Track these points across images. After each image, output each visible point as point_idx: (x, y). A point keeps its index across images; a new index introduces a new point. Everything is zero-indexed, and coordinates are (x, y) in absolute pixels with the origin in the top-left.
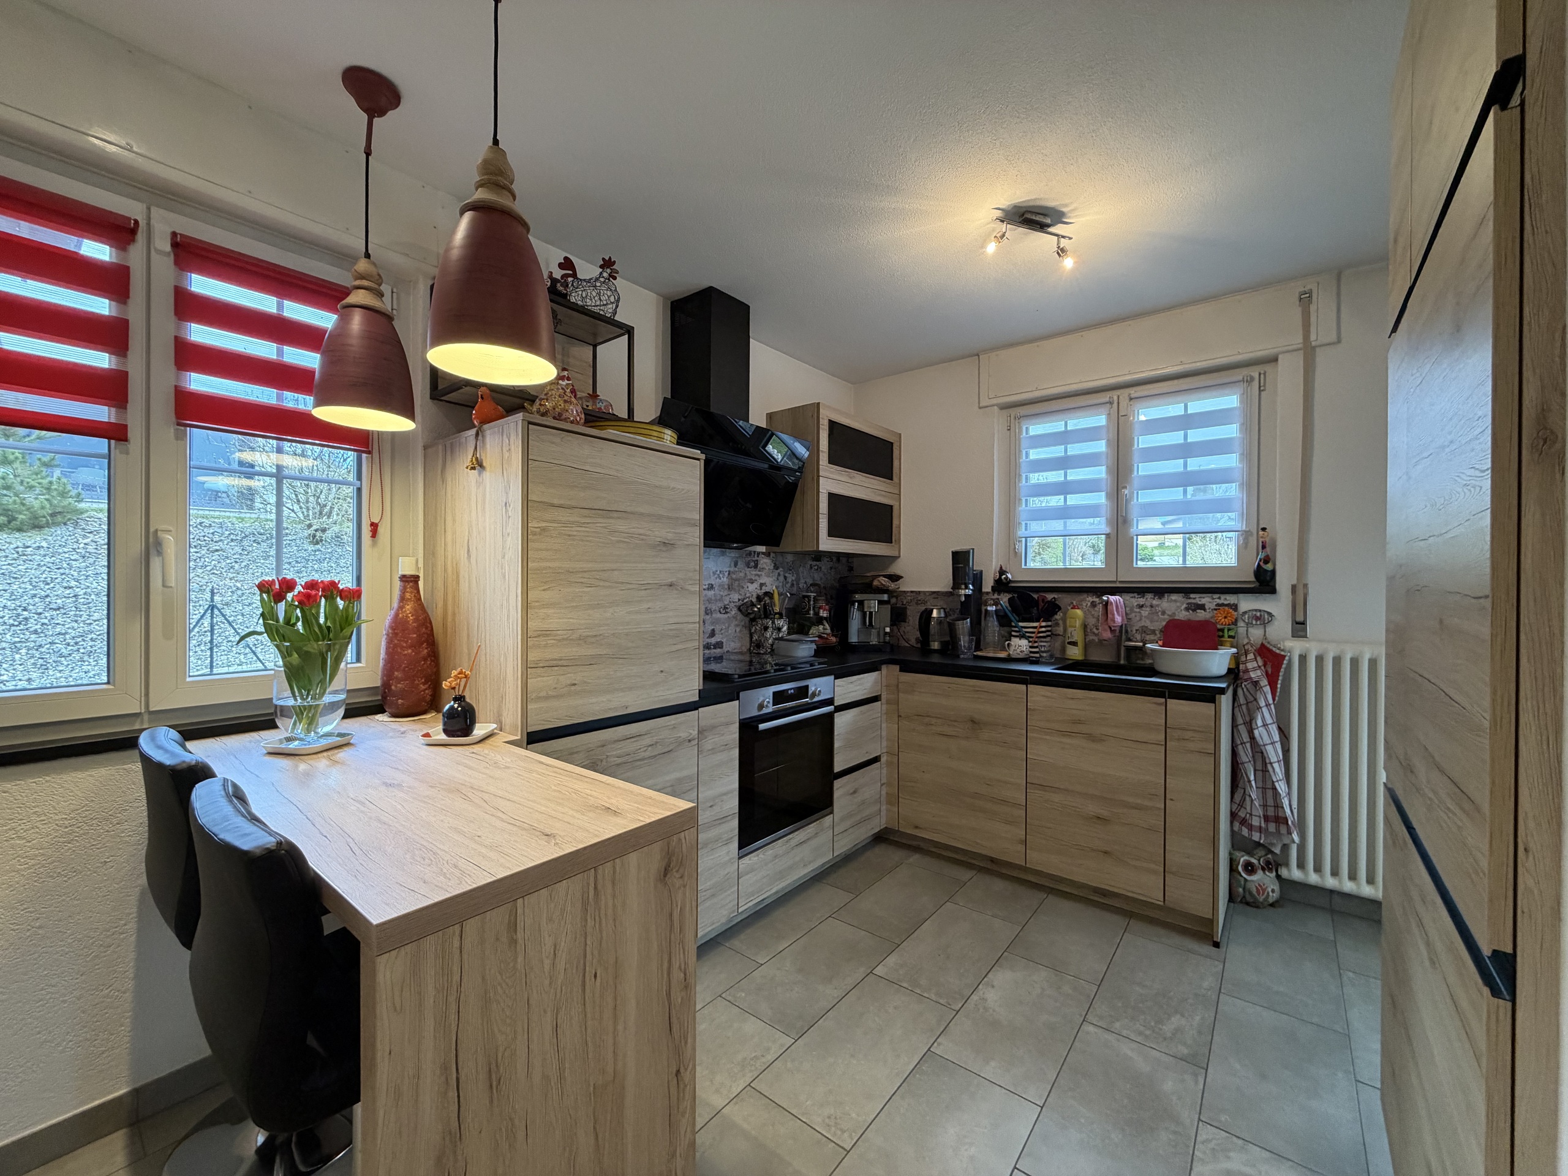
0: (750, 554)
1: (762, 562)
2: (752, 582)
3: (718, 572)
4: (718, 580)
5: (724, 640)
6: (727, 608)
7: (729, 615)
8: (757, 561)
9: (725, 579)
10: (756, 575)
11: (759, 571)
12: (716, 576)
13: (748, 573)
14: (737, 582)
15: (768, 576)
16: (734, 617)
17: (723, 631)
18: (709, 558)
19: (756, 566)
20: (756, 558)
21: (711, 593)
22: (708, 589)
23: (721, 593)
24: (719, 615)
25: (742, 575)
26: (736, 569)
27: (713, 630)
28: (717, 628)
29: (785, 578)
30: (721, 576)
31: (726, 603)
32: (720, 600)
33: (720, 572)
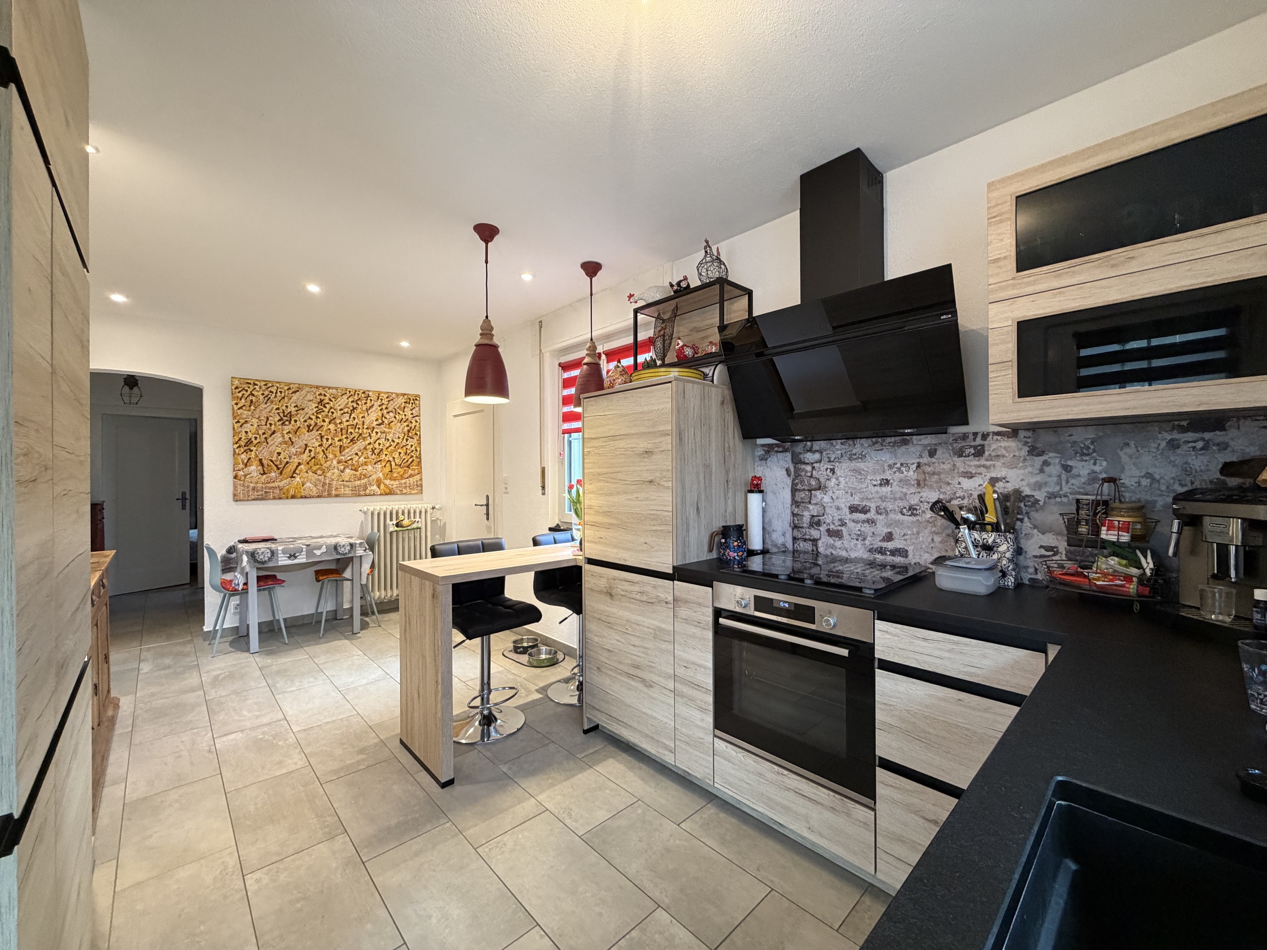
0: (965, 437)
1: (994, 446)
2: (970, 476)
3: (898, 465)
4: (897, 473)
5: (910, 549)
6: (916, 510)
7: (919, 518)
8: (983, 446)
9: (911, 473)
10: (980, 466)
11: (987, 460)
12: (895, 469)
13: (958, 464)
14: (936, 477)
15: (1011, 466)
16: (928, 522)
17: (906, 537)
18: (882, 450)
19: (979, 452)
20: (979, 441)
21: (886, 490)
22: (881, 485)
23: (904, 490)
24: (900, 517)
25: (947, 467)
26: (934, 460)
27: (890, 533)
28: (897, 532)
29: (1067, 468)
30: (903, 469)
31: (913, 503)
32: (901, 499)
33: (902, 464)
